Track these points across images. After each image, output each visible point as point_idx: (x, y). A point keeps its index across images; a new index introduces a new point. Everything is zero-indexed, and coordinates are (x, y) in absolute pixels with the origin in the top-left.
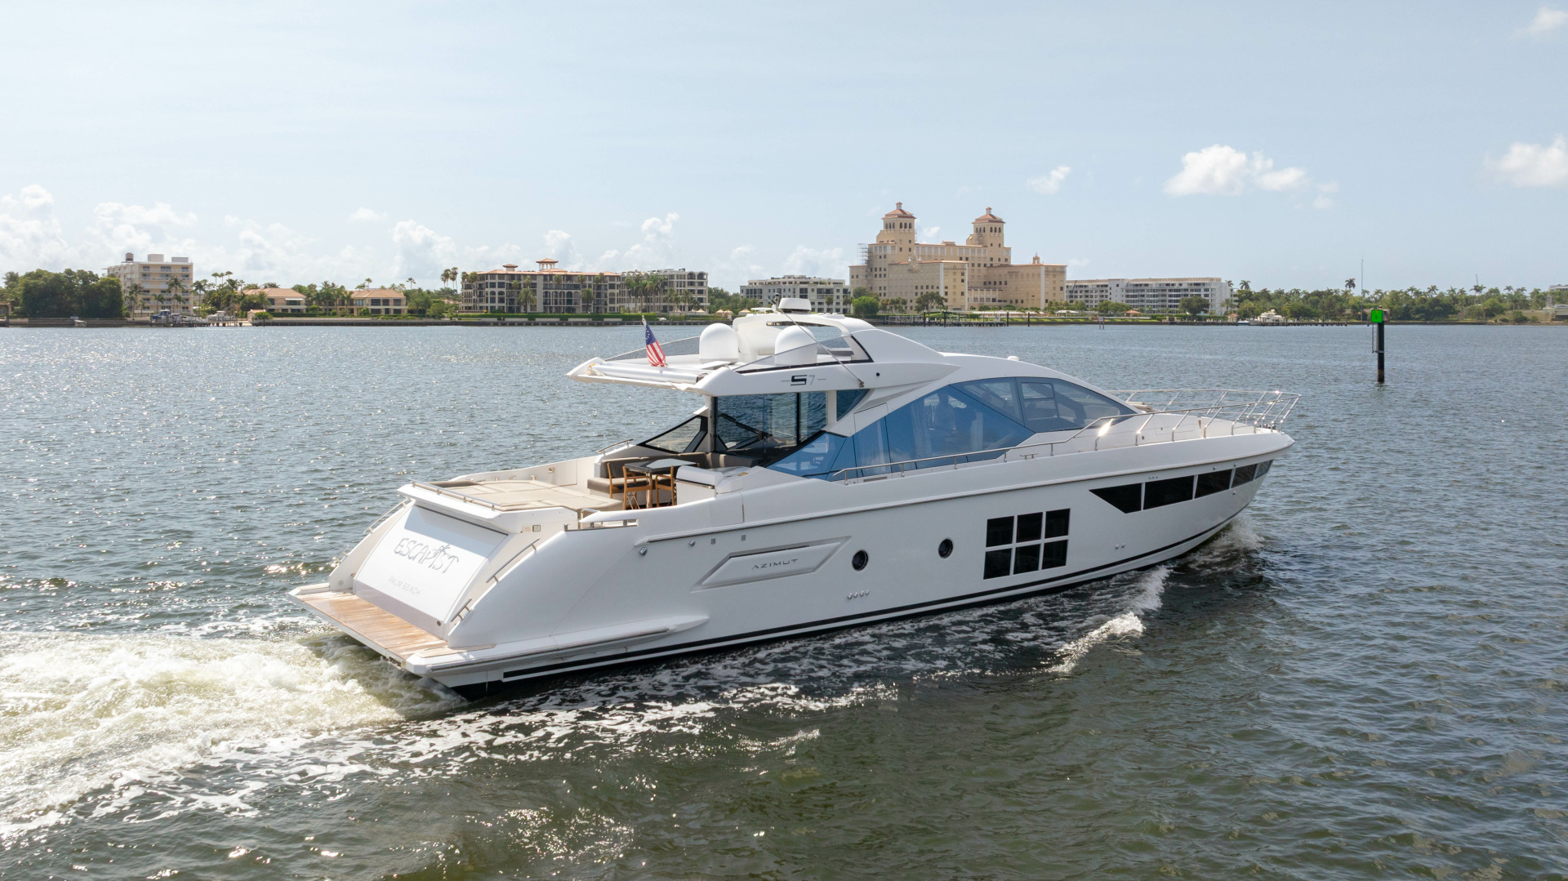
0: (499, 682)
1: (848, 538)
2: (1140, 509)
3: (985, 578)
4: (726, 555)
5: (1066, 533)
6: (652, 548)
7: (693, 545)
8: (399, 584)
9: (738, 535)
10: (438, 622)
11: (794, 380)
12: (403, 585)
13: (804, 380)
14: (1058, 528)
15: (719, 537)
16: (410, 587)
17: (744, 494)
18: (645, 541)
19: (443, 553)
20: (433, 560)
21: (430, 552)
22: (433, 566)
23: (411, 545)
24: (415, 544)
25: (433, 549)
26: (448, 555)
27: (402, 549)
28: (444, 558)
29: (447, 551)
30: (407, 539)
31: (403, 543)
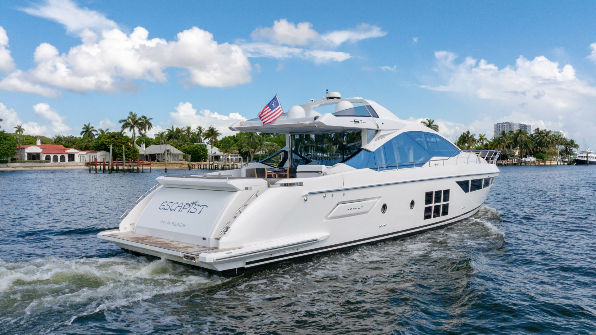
0: (243, 269)
1: (379, 197)
2: (469, 192)
3: (424, 219)
4: (337, 203)
5: (448, 200)
6: (310, 197)
7: (325, 197)
8: (169, 223)
9: (342, 193)
10: (203, 239)
11: (355, 122)
12: (171, 224)
13: (359, 122)
14: (446, 199)
15: (334, 194)
16: (177, 224)
17: (343, 173)
18: (307, 193)
19: (194, 205)
20: (188, 209)
21: (185, 206)
22: (190, 211)
23: (170, 204)
24: (173, 203)
25: (187, 204)
26: (199, 205)
27: (164, 207)
28: (197, 207)
29: (197, 204)
30: (166, 202)
31: (164, 204)
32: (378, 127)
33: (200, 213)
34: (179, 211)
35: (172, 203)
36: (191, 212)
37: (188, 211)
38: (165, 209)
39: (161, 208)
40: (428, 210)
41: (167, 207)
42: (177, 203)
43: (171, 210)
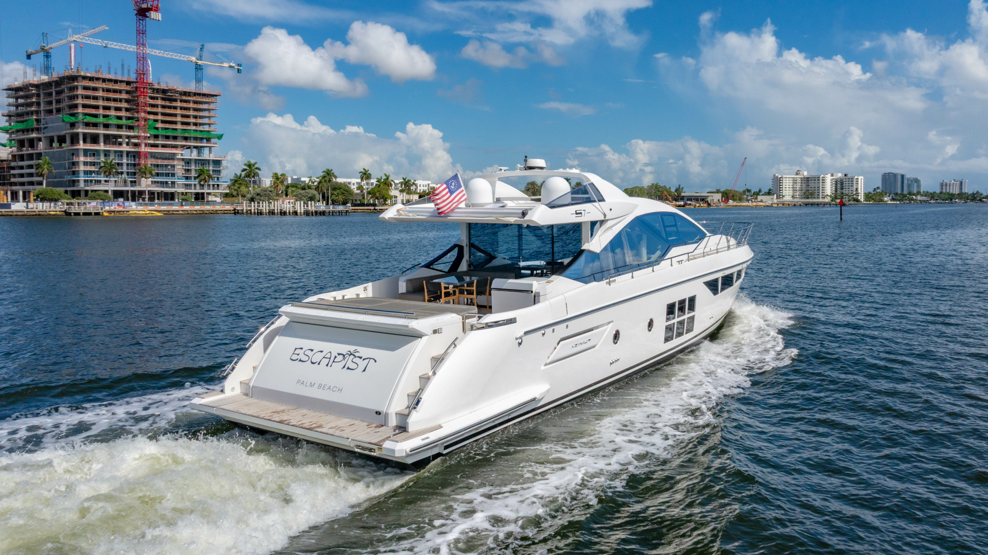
0: (439, 454)
1: (611, 322)
2: (718, 293)
3: (665, 342)
4: (559, 340)
5: (694, 311)
6: (525, 339)
7: (544, 334)
8: (312, 385)
9: (564, 325)
10: (376, 413)
11: (577, 214)
12: (316, 386)
13: (581, 213)
14: (692, 308)
15: (556, 327)
16: (327, 387)
17: (566, 295)
18: (522, 333)
19: (352, 357)
20: (343, 363)
21: (336, 357)
22: (346, 367)
23: (309, 353)
24: (314, 352)
25: (339, 354)
26: (361, 358)
27: (299, 357)
28: (356, 360)
29: (357, 354)
30: (302, 349)
31: (297, 352)
32: (605, 215)
33: (364, 370)
34: (327, 365)
35: (312, 350)
36: (348, 368)
37: (344, 367)
38: (300, 360)
39: (292, 358)
40: (669, 329)
41: (304, 358)
42: (322, 352)
43: (313, 363)
